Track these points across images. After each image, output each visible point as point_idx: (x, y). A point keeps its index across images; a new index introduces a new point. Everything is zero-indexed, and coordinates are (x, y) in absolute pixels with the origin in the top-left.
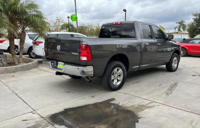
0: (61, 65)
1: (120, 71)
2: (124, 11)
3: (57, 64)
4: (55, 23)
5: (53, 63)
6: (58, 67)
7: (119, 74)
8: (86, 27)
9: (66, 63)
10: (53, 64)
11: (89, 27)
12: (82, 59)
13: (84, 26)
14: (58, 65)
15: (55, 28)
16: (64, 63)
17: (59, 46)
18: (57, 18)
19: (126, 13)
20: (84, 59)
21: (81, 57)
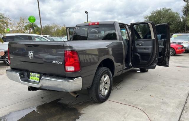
0: (34, 77)
1: (107, 77)
2: (86, 13)
3: (29, 76)
4: (19, 24)
5: (22, 74)
6: (30, 80)
7: (105, 82)
8: (51, 27)
9: (43, 74)
10: (22, 76)
11: (55, 28)
12: (68, 69)
13: (50, 26)
14: (31, 77)
15: (19, 28)
16: (39, 75)
17: (32, 53)
18: (21, 18)
19: (87, 15)
20: (71, 69)
21: (67, 67)
